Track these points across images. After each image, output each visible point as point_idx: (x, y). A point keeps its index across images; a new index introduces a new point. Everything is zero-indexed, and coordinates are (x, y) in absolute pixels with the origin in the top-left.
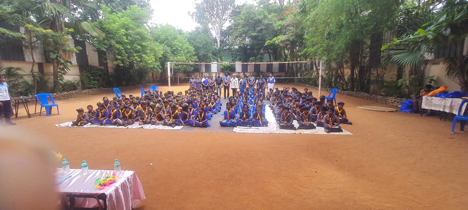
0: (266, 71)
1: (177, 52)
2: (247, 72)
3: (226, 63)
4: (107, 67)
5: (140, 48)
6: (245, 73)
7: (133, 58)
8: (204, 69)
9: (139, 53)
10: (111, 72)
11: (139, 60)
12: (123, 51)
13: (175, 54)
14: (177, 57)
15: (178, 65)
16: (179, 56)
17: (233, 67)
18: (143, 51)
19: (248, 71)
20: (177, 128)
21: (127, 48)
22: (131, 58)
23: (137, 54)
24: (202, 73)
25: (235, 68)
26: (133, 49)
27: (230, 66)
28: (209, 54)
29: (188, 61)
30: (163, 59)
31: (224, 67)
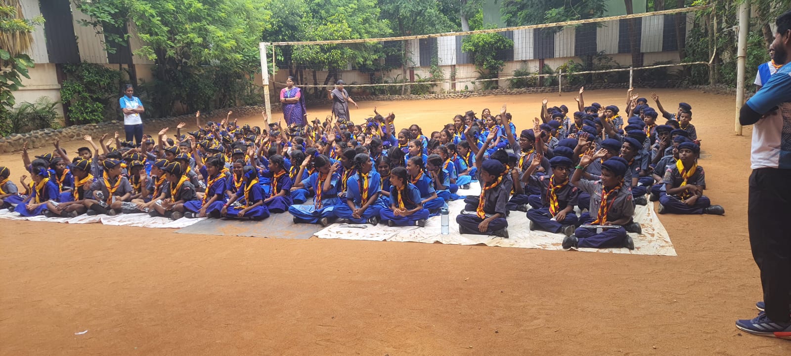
0: (617, 52)
1: (327, 12)
2: (551, 56)
3: (485, 34)
4: (132, 66)
5: (202, 8)
6: (546, 62)
7: (183, 37)
8: (415, 57)
9: (200, 21)
10: (140, 79)
11: (200, 40)
12: (156, 20)
13: (321, 18)
14: (326, 25)
15: (330, 48)
16: (332, 22)
17: (505, 46)
18: (209, 15)
19: (557, 55)
20: (184, 222)
21: (167, 11)
22: (178, 37)
23: (194, 24)
24: (412, 70)
25: (512, 47)
26: (184, 13)
27: (496, 43)
28: (429, 10)
29: (360, 35)
30: (286, 35)
31: (476, 45)
